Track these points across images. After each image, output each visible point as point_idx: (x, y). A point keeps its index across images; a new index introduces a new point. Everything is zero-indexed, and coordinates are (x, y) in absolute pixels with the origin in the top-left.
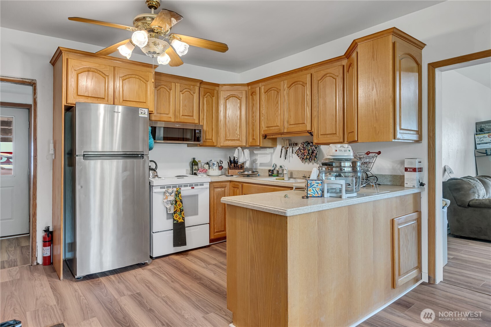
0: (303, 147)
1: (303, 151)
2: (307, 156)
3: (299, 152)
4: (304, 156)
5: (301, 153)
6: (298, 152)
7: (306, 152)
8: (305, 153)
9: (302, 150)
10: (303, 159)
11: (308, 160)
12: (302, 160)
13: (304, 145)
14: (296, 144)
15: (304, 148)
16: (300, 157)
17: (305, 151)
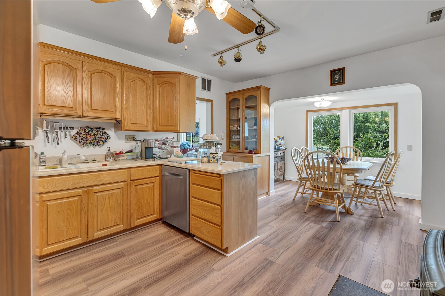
0: (85, 132)
1: (85, 136)
2: (91, 140)
3: (78, 136)
4: (86, 141)
5: (81, 137)
6: (76, 137)
7: (90, 137)
8: (88, 138)
9: (84, 134)
10: (84, 143)
11: (93, 145)
12: (83, 145)
13: (85, 130)
14: (72, 128)
15: (87, 133)
16: (78, 142)
17: (88, 136)
